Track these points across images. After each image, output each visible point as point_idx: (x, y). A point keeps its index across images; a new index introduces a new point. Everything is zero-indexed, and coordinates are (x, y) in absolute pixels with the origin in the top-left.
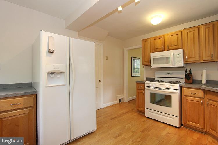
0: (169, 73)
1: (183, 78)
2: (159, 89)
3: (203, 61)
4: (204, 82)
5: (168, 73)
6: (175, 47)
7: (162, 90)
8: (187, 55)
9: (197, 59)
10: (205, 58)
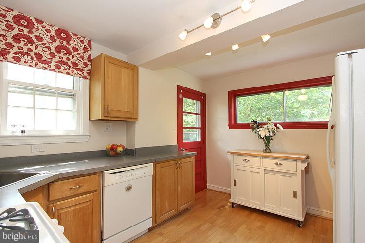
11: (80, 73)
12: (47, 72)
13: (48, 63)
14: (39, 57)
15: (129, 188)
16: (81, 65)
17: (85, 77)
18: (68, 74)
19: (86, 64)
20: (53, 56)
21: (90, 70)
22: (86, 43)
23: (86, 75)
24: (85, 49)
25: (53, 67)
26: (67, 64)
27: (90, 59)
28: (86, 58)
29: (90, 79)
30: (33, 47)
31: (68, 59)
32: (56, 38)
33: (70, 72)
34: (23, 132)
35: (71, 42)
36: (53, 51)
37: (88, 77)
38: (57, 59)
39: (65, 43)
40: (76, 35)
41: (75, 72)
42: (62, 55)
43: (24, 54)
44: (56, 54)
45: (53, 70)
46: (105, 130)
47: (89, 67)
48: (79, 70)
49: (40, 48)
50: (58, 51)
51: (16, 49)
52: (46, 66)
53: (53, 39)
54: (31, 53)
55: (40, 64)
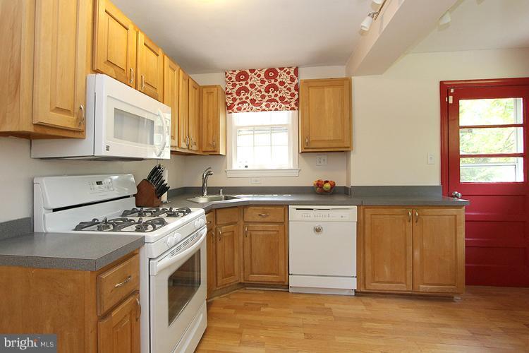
0: (101, 183)
1: (129, 197)
5: (97, 183)
9: (176, 142)
10: (182, 144)
11: (288, 105)
12: (260, 113)
13: (260, 105)
14: (253, 101)
15: (318, 230)
16: (288, 97)
17: (293, 109)
18: (276, 110)
19: (293, 95)
20: (263, 97)
21: (298, 100)
22: (292, 73)
23: (293, 106)
24: (292, 79)
25: (264, 107)
26: (275, 101)
27: (297, 89)
28: (292, 88)
29: (298, 110)
30: (249, 95)
31: (276, 95)
32: (265, 80)
33: (278, 107)
34: (246, 167)
35: (278, 78)
36: (264, 93)
37: (296, 108)
38: (267, 98)
39: (273, 81)
40: (281, 69)
41: (283, 106)
42: (270, 94)
43: (243, 103)
44: (266, 94)
45: (264, 110)
46: (318, 164)
47: (297, 97)
48: (287, 103)
49: (254, 94)
50: (267, 91)
51: (238, 101)
52: (259, 108)
53: (263, 82)
54: (248, 101)
55: (254, 108)
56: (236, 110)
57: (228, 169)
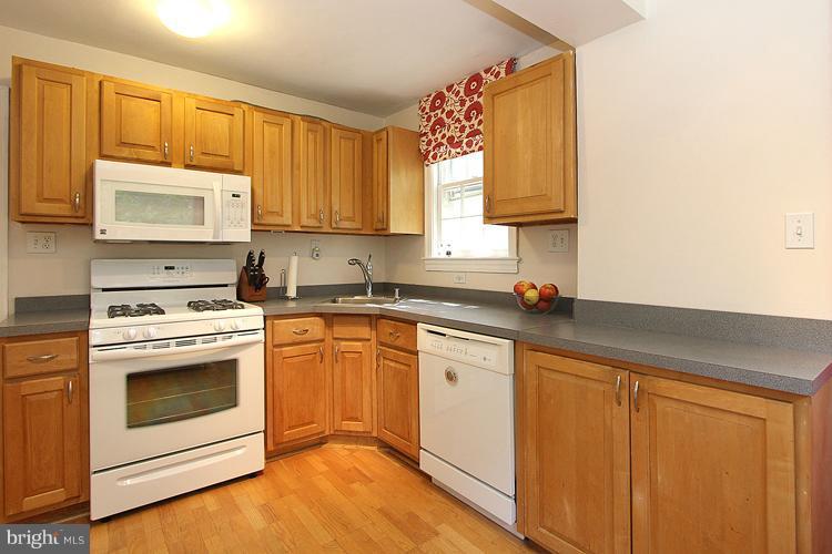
0: (172, 268)
1: (226, 286)
2: (178, 344)
3: (300, 229)
4: (292, 292)
5: (166, 268)
6: (220, 159)
7: (199, 346)
8: (259, 201)
9: (287, 219)
10: (305, 221)
12: (461, 159)
13: (459, 144)
14: (451, 140)
18: (481, 148)
20: (463, 129)
25: (465, 148)
26: (479, 133)
30: (446, 131)
31: (480, 122)
32: (466, 98)
34: (449, 253)
35: (482, 89)
36: (463, 122)
38: (468, 131)
39: (476, 96)
40: (487, 71)
42: (473, 122)
43: (439, 145)
44: (467, 124)
45: (465, 153)
46: (551, 248)
49: (451, 127)
50: (468, 118)
51: (434, 144)
52: (459, 150)
53: (463, 103)
54: (444, 141)
55: (453, 151)
56: (432, 161)
57: (427, 257)
